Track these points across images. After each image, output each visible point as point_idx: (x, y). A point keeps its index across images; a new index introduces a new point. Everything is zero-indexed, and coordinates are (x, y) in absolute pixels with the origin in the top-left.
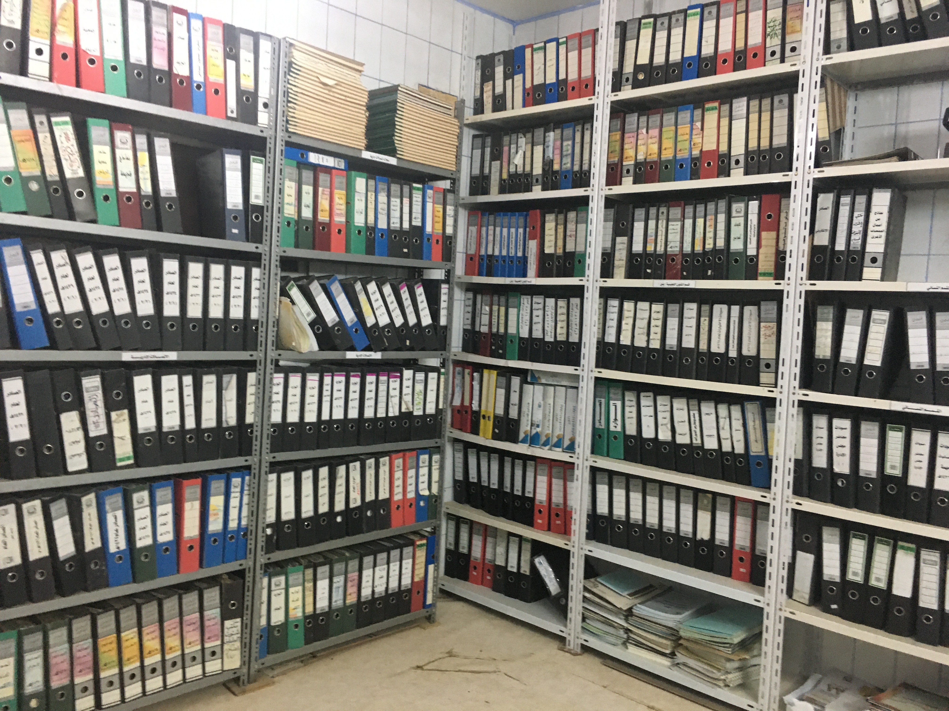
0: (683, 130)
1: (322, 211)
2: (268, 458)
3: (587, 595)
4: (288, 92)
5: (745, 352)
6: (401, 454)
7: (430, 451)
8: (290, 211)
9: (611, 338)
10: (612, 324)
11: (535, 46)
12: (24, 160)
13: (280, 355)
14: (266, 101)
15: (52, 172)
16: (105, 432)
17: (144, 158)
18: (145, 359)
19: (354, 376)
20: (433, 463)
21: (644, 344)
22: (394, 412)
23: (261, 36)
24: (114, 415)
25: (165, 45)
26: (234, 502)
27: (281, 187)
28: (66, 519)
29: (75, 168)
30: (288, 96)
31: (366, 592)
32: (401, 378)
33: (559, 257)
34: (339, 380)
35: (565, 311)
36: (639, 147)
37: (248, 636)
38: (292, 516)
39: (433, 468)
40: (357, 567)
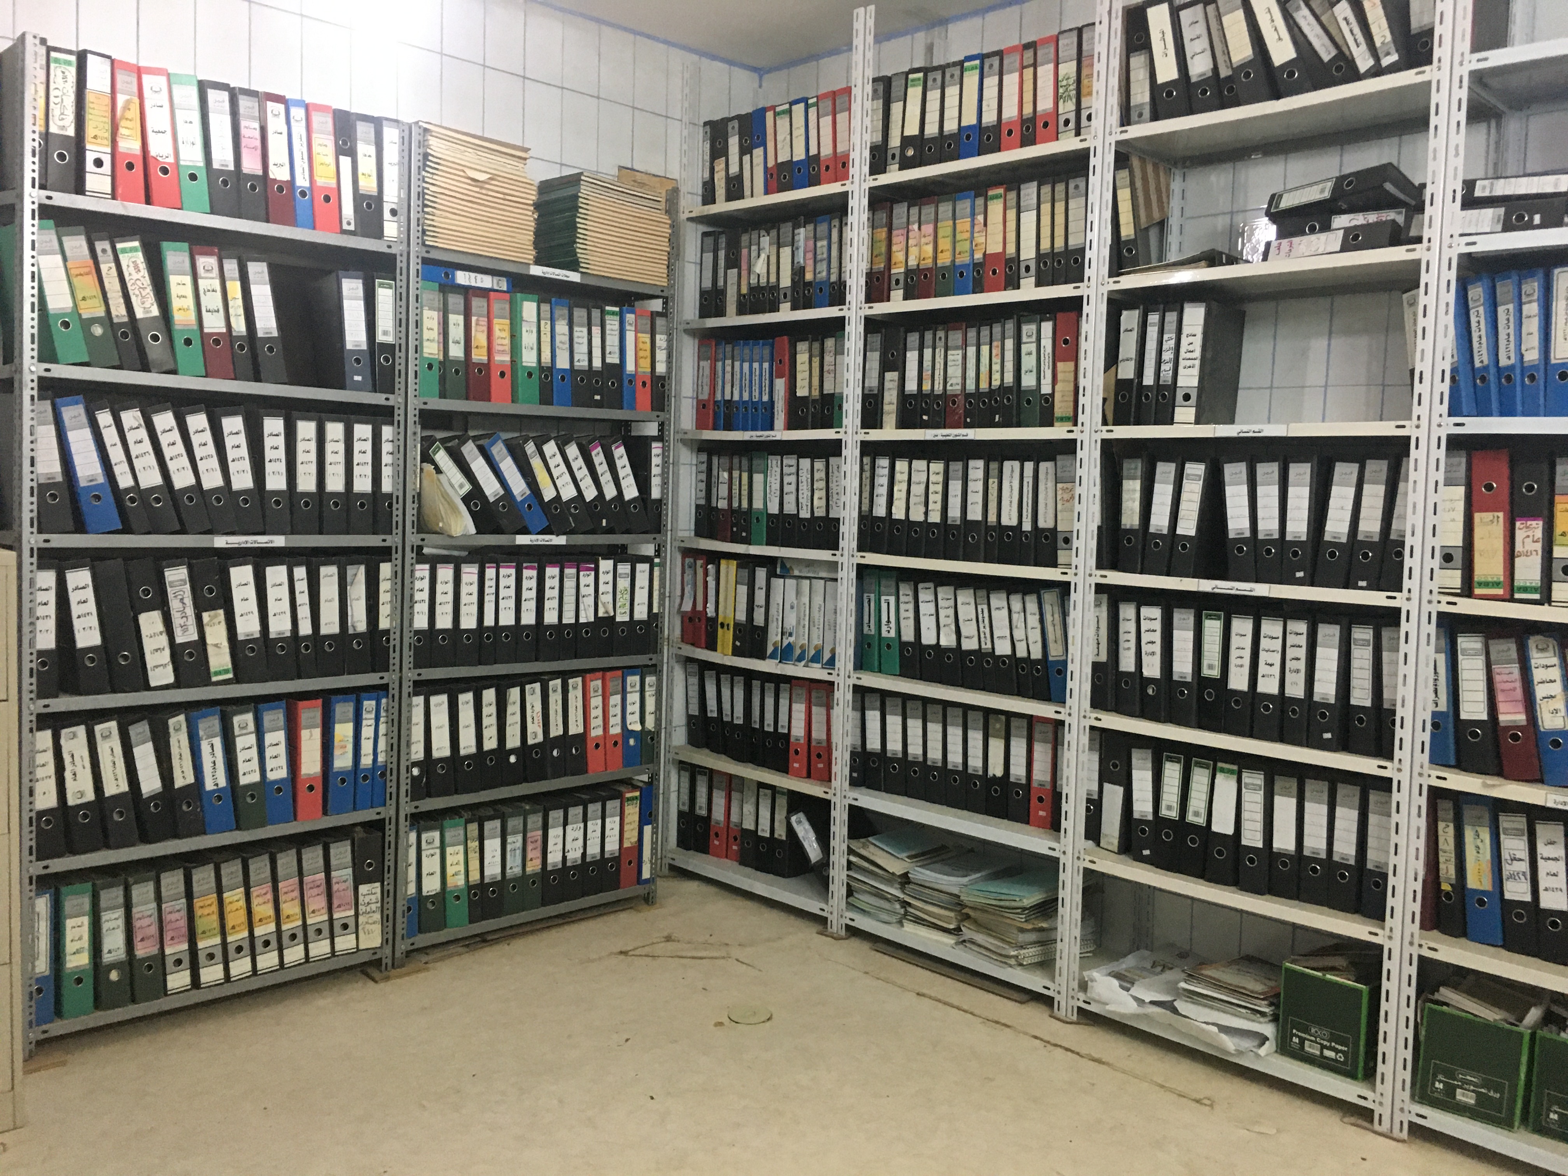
0: (963, 225)
1: (477, 347)
2: (411, 675)
3: (853, 859)
4: (424, 194)
5: (1041, 524)
6: (600, 674)
7: (643, 671)
8: (432, 349)
9: (880, 511)
10: (882, 491)
11: (778, 109)
12: (84, 299)
13: (423, 540)
14: (394, 206)
15: (119, 311)
16: (195, 637)
17: (235, 288)
18: (244, 546)
19: (527, 568)
20: (647, 688)
21: (921, 518)
22: (587, 616)
23: (385, 122)
24: (206, 616)
25: (258, 143)
26: (367, 732)
27: (418, 318)
28: (149, 746)
29: (147, 305)
30: (424, 199)
31: (554, 858)
32: (596, 570)
33: (814, 401)
34: (508, 573)
35: (823, 475)
36: (910, 249)
37: (391, 906)
38: (447, 753)
39: (647, 694)
40: (540, 823)
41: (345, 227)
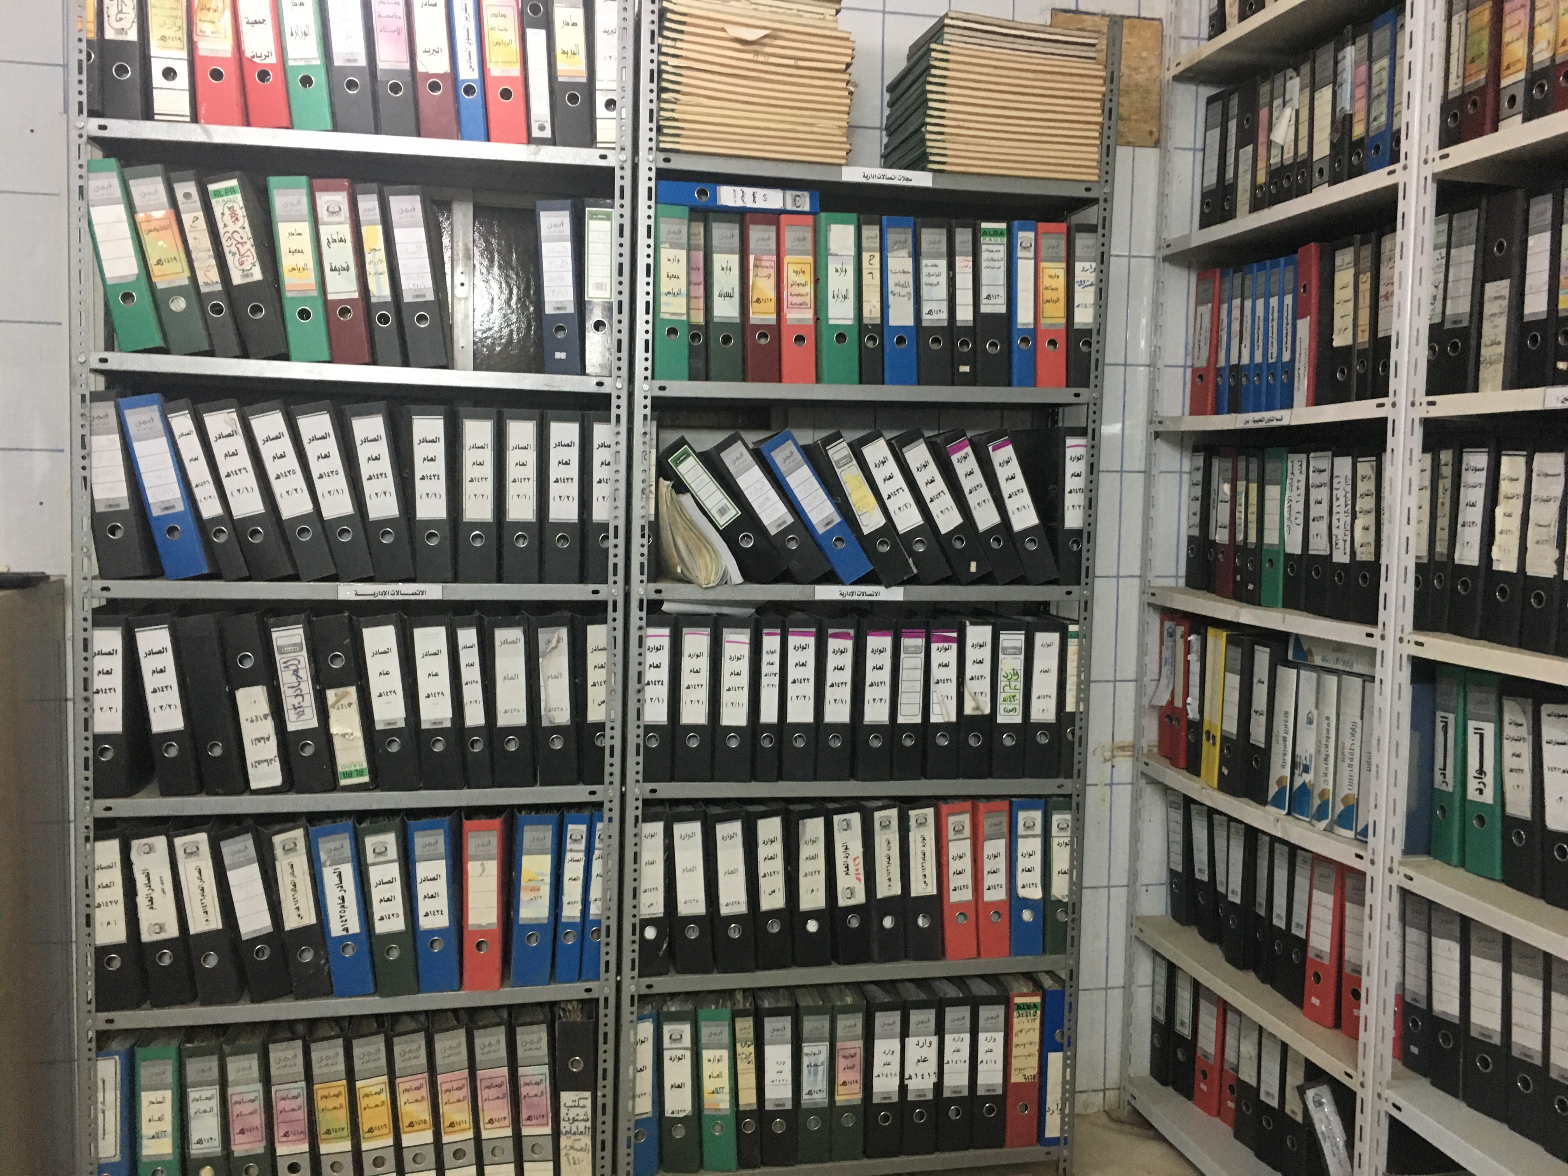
1: (758, 301)
2: (639, 790)
4: (660, 71)
6: (968, 804)
7: (1047, 804)
8: (672, 307)
9: (1467, 554)
10: (1472, 515)
12: (159, 262)
13: (661, 591)
14: (612, 96)
15: (209, 277)
16: (315, 723)
17: (373, 236)
18: (380, 598)
19: (835, 636)
20: (1055, 831)
21: (1550, 571)
22: (943, 714)
24: (331, 695)
25: (402, 23)
26: (573, 869)
27: (650, 261)
28: (254, 870)
29: (247, 266)
30: (660, 79)
31: (885, 1086)
32: (961, 642)
33: (1362, 353)
34: (802, 644)
35: (1371, 486)
36: (1537, 30)
37: (609, 1128)
38: (700, 908)
39: (1055, 842)
40: (859, 1030)
41: (536, 133)
